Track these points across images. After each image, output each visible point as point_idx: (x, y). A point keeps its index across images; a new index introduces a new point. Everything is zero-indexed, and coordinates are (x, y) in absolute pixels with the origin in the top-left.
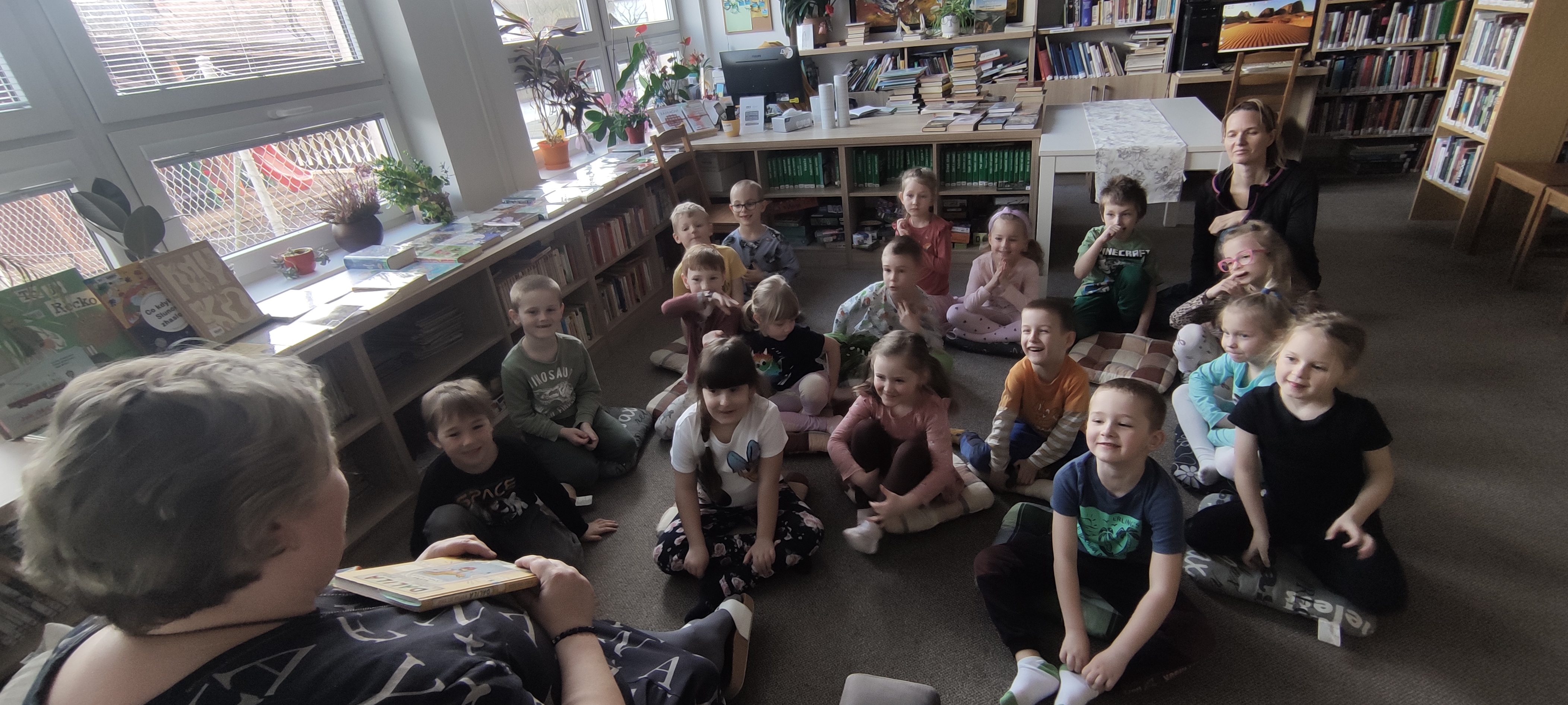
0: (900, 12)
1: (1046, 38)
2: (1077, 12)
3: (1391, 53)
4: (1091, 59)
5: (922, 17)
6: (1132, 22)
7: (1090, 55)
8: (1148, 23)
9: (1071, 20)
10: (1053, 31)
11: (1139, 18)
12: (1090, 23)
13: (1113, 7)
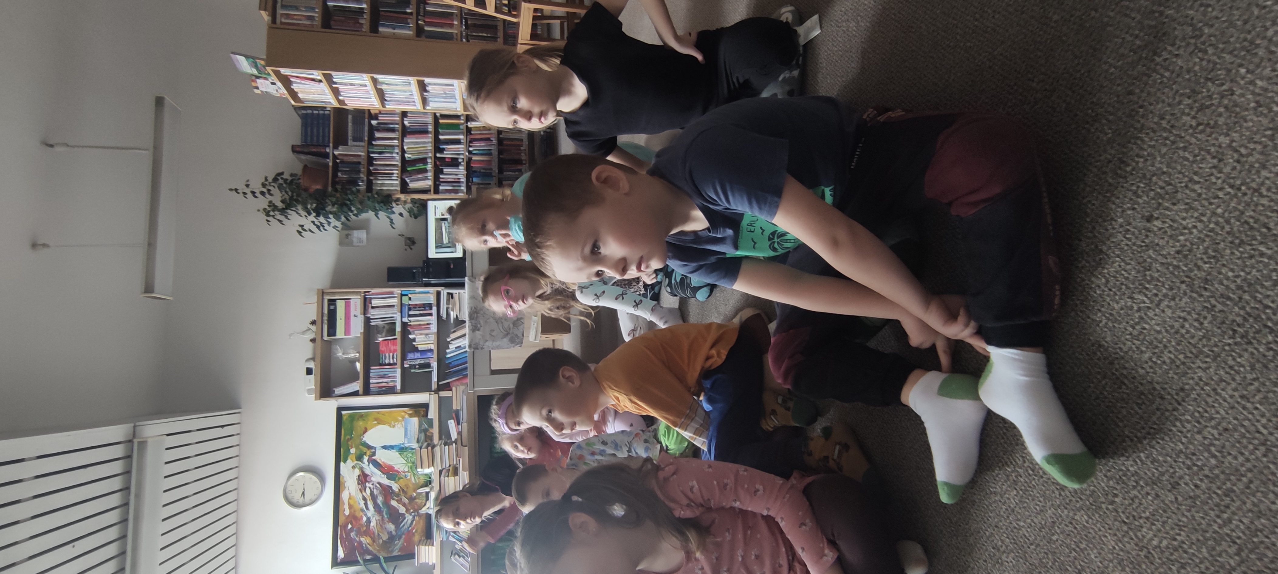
0: (414, 511)
1: (440, 383)
2: (423, 362)
3: (470, 152)
4: (460, 346)
5: (420, 491)
6: (433, 319)
7: (456, 348)
8: (435, 308)
9: (428, 365)
10: (435, 378)
11: (431, 315)
12: (431, 351)
13: (421, 334)
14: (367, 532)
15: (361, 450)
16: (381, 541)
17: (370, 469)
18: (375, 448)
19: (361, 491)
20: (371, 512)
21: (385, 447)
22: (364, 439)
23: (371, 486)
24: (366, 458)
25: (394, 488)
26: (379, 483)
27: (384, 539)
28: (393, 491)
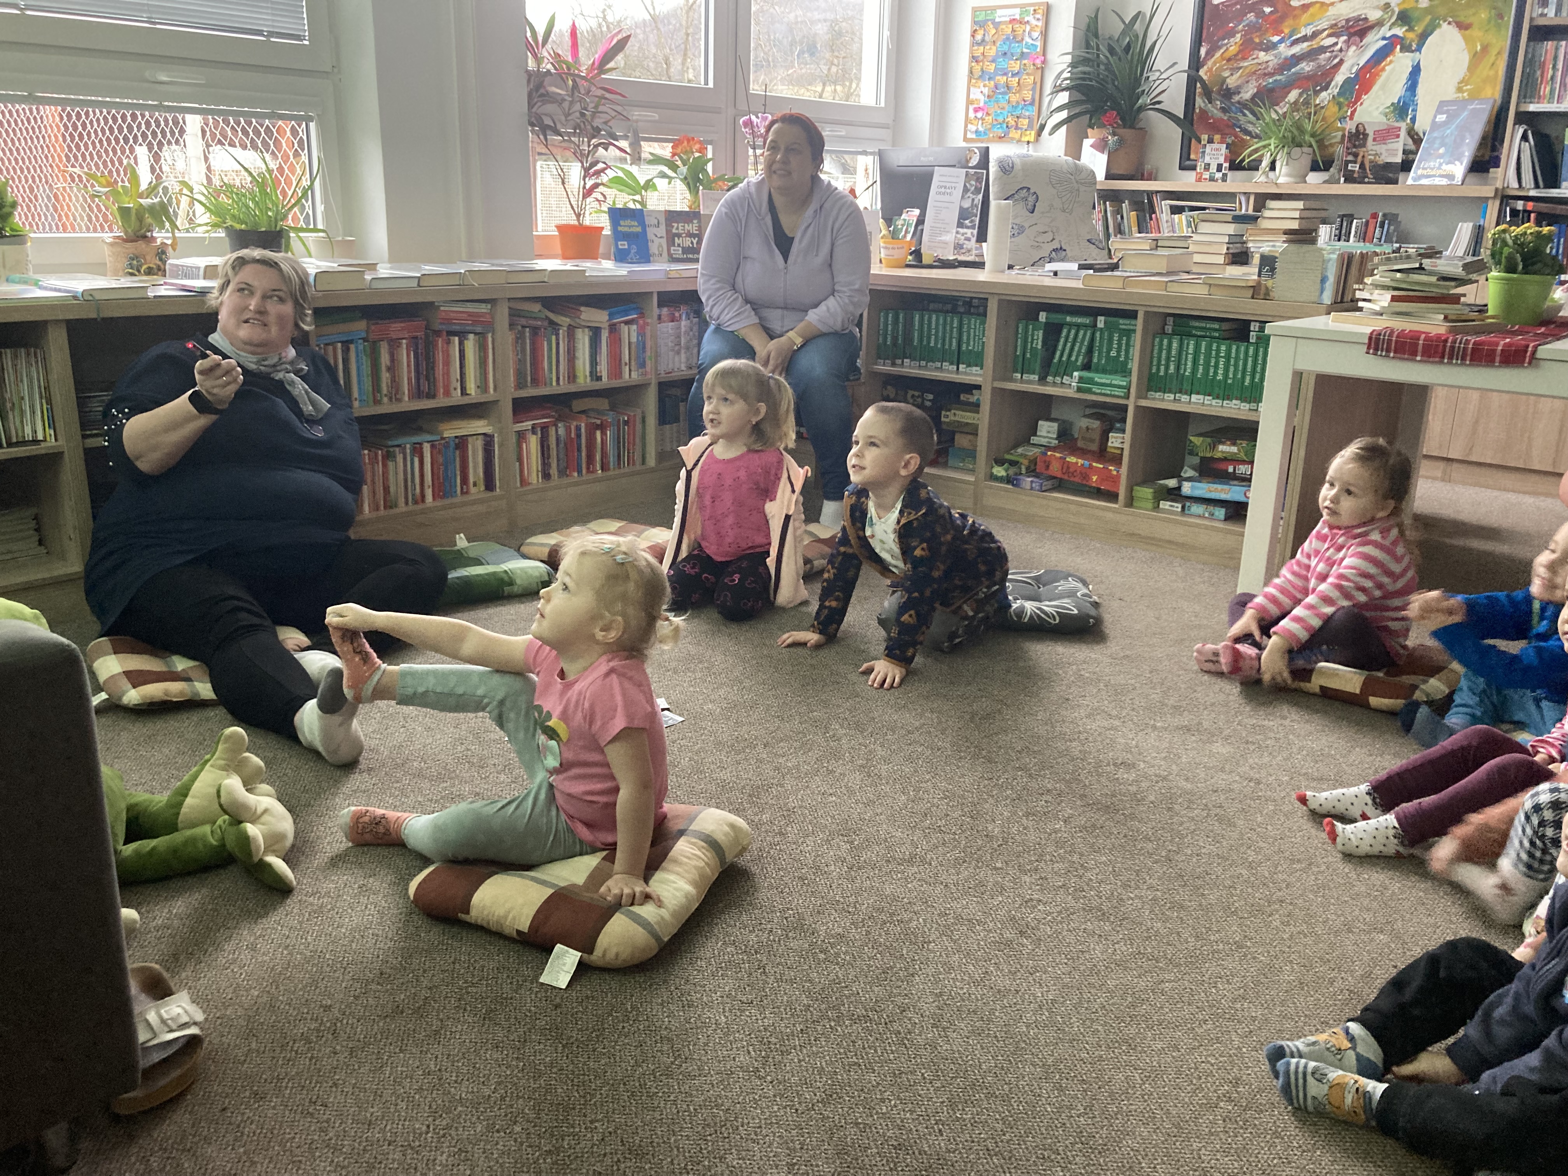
14: (1248, 47)
15: (1419, 20)
16: (1226, 74)
17: (1374, 42)
18: (1419, 49)
19: (1332, 26)
20: (1286, 51)
21: (1416, 71)
22: (1445, 25)
23: (1338, 47)
24: (1399, 31)
25: (1324, 94)
26: (1341, 62)
27: (1228, 80)
28: (1317, 93)
